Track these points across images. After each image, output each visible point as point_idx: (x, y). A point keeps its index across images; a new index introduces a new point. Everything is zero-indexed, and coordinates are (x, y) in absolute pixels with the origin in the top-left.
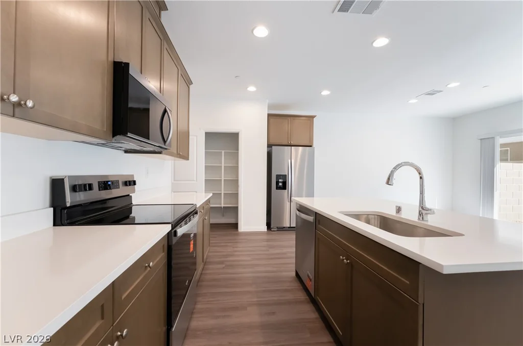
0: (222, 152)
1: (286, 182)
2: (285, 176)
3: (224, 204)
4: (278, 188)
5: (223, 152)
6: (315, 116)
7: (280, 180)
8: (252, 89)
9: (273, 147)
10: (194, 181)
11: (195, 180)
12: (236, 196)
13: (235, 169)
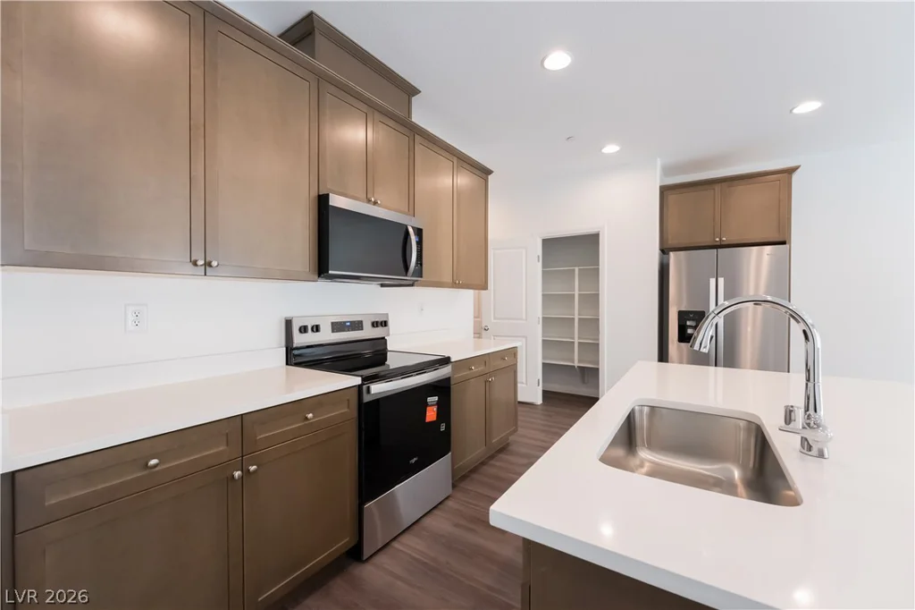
0: (574, 270)
2: (703, 312)
3: (579, 361)
4: (684, 337)
5: (577, 269)
7: (688, 323)
8: (611, 149)
9: (673, 254)
10: (521, 319)
11: (524, 317)
12: (595, 347)
13: (592, 300)
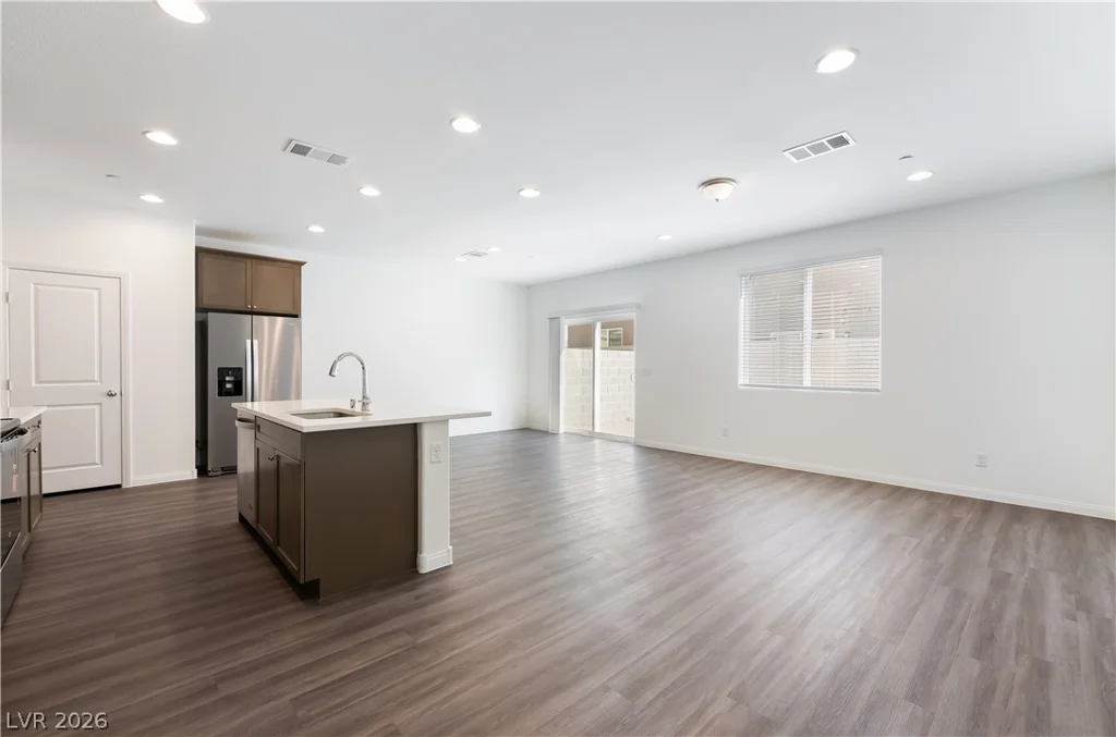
1: (241, 382)
2: (240, 369)
4: (222, 392)
6: (303, 263)
7: (227, 379)
8: (153, 199)
9: (210, 314)
